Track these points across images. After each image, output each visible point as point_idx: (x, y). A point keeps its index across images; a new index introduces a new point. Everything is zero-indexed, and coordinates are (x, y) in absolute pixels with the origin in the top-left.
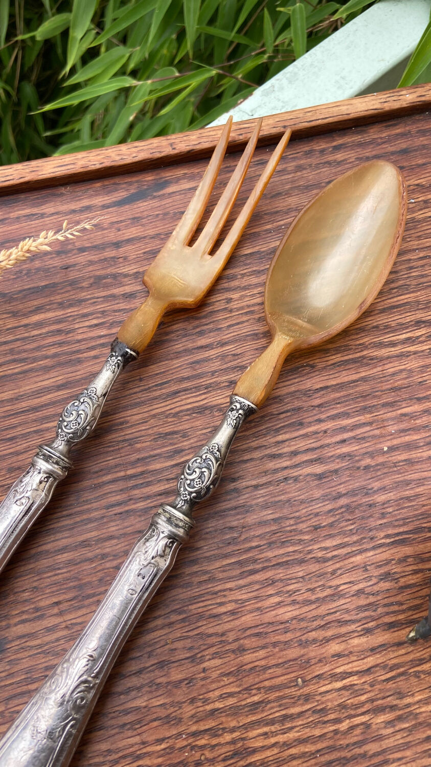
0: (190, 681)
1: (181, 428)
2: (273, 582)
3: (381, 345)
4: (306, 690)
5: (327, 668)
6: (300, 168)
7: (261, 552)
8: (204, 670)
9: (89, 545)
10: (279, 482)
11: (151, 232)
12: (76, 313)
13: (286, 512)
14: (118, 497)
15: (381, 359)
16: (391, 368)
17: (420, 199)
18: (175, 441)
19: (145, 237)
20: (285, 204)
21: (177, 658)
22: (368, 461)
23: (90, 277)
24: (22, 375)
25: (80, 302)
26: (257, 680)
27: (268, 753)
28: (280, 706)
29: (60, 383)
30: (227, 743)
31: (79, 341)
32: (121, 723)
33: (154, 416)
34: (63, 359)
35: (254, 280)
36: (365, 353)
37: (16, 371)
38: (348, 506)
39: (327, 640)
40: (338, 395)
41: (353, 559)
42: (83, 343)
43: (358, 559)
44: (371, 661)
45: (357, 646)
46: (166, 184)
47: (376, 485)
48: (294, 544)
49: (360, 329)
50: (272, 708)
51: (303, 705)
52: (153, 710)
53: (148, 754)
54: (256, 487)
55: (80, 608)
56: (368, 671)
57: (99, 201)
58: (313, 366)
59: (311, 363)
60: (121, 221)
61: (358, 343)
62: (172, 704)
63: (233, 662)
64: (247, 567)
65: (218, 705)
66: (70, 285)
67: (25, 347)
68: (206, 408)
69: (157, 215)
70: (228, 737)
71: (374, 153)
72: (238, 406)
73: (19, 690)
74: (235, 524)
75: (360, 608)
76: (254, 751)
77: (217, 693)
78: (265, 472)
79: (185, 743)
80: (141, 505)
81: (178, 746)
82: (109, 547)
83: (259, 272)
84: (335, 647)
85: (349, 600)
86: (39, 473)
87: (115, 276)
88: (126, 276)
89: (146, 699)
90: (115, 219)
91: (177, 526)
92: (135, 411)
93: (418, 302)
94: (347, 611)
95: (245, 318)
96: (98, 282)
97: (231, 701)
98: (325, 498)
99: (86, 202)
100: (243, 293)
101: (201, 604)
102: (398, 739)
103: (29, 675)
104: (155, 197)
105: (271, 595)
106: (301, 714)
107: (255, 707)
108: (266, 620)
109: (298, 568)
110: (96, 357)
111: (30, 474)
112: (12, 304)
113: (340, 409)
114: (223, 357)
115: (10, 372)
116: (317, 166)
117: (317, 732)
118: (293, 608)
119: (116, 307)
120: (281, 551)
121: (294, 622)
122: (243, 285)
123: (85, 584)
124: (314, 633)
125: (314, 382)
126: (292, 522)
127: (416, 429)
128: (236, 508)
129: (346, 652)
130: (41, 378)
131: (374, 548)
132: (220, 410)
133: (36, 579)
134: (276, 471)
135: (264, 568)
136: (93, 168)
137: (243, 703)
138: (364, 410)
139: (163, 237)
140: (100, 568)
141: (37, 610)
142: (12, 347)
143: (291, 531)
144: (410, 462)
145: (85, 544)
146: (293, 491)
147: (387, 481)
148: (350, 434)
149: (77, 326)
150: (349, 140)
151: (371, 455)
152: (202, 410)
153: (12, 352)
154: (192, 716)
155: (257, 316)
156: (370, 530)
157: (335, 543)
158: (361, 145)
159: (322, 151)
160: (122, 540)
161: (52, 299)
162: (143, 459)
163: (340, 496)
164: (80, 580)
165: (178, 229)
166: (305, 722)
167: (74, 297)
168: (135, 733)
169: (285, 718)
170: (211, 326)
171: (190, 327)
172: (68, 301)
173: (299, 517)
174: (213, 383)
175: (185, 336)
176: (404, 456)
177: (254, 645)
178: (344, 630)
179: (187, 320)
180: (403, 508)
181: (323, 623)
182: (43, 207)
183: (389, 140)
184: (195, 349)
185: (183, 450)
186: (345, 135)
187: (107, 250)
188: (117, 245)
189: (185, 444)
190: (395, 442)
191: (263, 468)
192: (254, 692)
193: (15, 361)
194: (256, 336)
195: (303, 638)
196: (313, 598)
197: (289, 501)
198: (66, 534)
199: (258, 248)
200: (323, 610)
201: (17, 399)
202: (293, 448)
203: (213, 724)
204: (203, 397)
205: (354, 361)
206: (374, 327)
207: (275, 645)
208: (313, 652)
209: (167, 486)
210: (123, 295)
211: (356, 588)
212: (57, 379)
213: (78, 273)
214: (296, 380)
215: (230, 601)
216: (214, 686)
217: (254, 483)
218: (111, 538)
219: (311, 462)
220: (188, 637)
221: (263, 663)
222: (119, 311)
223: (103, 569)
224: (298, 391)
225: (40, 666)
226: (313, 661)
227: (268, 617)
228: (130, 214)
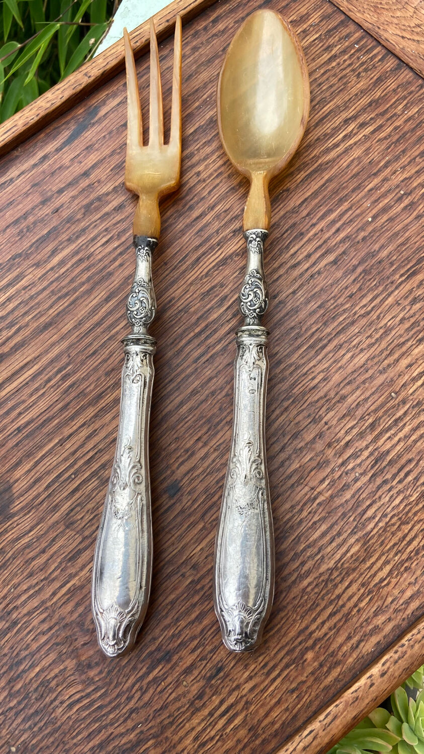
0: (320, 435)
1: (216, 282)
2: (341, 346)
3: (328, 150)
4: (400, 398)
5: (406, 377)
6: (195, 49)
7: (322, 331)
8: (326, 423)
9: (199, 392)
10: (308, 281)
11: (107, 152)
12: (85, 241)
13: (324, 297)
14: (199, 351)
15: (334, 160)
16: (344, 162)
17: (299, 32)
18: (218, 292)
19: (105, 158)
20: (200, 81)
21: (303, 426)
22: (362, 234)
23: (80, 209)
24: (73, 305)
25: (84, 230)
26: (365, 409)
27: (398, 448)
28: (389, 416)
29: (105, 297)
30: (368, 457)
31: (101, 260)
32: (289, 486)
33: (191, 284)
34: (96, 278)
35: (208, 150)
36: (320, 161)
37: (66, 304)
38: (364, 271)
39: (397, 360)
40: (317, 201)
41: (387, 302)
42: (105, 259)
43: (390, 300)
45: (419, 353)
46: (97, 109)
47: (376, 247)
48: (341, 315)
49: (307, 146)
50: (385, 420)
51: (403, 407)
52: (306, 465)
53: (320, 493)
54: (294, 293)
55: (217, 433)
57: (50, 147)
58: (288, 190)
59: (285, 188)
60: (78, 155)
61: (311, 157)
62: (317, 455)
63: (343, 408)
64: (317, 347)
65: (348, 438)
66: (68, 222)
67: (62, 285)
68: (227, 259)
69: (104, 137)
70: (366, 453)
71: (245, 12)
72: (254, 236)
73: (207, 506)
74: (293, 324)
75: (408, 330)
76: (388, 452)
77: (343, 432)
78: (295, 279)
79: (340, 473)
80: (219, 347)
81: (336, 477)
82: (212, 386)
83: (209, 141)
84: (404, 362)
85: (398, 329)
86: (137, 355)
87: (99, 199)
88: (107, 194)
89: (297, 462)
90: (72, 156)
91: (258, 336)
92: (175, 287)
93: (338, 107)
94: (401, 336)
95: (218, 181)
96: (88, 209)
97: (355, 431)
98: (346, 274)
99: (40, 154)
100: (206, 163)
101: (300, 386)
103: (208, 493)
104: (94, 124)
105: (344, 355)
106: (405, 414)
107: (372, 426)
108: (350, 371)
109: (353, 328)
110: (121, 265)
111: (131, 359)
112: (31, 259)
113: (323, 210)
114: (218, 217)
115: (61, 308)
116: (208, 41)
118: (363, 354)
119: (114, 221)
120: (336, 324)
121: (369, 362)
122: (202, 157)
123: (211, 417)
124: (386, 361)
125: (294, 201)
126: (332, 301)
127: (384, 195)
128: (287, 314)
129: (414, 361)
130: (89, 300)
131: (397, 288)
132: (238, 255)
133: (173, 433)
134: (302, 275)
135: (329, 341)
136: (32, 122)
137: (364, 428)
138: (341, 201)
139: (118, 151)
140: (215, 402)
141: (187, 451)
142: (51, 289)
143: (334, 308)
144: (391, 220)
145: (194, 392)
146: (321, 282)
147: (382, 241)
148: (340, 223)
149: (92, 250)
150: (221, 11)
151: (362, 229)
152: (224, 262)
153: (53, 292)
154: (335, 455)
155: (226, 175)
156: (388, 278)
157: (369, 299)
158: (232, 11)
159: (205, 30)
160: (220, 376)
161: (60, 239)
162: (201, 317)
163: (355, 268)
164: (205, 416)
165: (129, 137)
166: (411, 416)
167: (76, 229)
168: (303, 486)
169: (396, 421)
170: (196, 199)
171: (180, 207)
172: (74, 234)
173: (334, 297)
174: (221, 239)
175: (180, 216)
176: (385, 218)
177: (350, 390)
178: (404, 349)
179: (175, 203)
180: (403, 252)
181: (388, 352)
182: (8, 174)
184: (193, 221)
185: (226, 297)
186: (215, 9)
187: (81, 181)
188: (86, 174)
189: (226, 291)
190: (374, 212)
191: (291, 278)
192: (367, 418)
193: (60, 298)
194: (233, 190)
195: (381, 368)
196: (373, 340)
197: (322, 289)
198: (176, 394)
199: (197, 124)
200: (384, 344)
201: (80, 324)
202: (305, 254)
203: (352, 451)
204: (220, 252)
205: (315, 171)
206: (316, 140)
207: (364, 382)
208: (391, 373)
209: (230, 326)
210: (114, 209)
211: (398, 319)
212: (102, 294)
213: (68, 210)
214: (281, 206)
215: (318, 374)
216: (338, 429)
217: (291, 290)
218: (210, 379)
219: (323, 256)
220: (303, 410)
221: (362, 397)
222: (118, 222)
223: (218, 401)
224: (287, 213)
225: (212, 483)
226: (395, 378)
227: (350, 369)
228: (82, 146)
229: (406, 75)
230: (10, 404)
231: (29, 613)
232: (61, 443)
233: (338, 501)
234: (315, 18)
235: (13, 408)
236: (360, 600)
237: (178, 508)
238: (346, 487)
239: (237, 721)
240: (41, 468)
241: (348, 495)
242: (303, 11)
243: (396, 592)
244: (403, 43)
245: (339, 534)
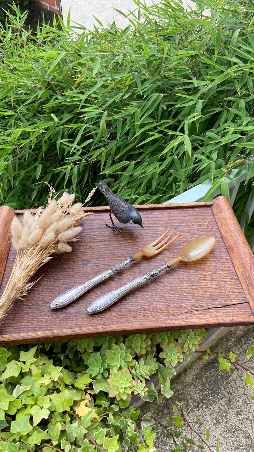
4: (175, 290)
5: (179, 288)
6: (181, 213)
39: (180, 284)
43: (187, 274)
44: (188, 287)
45: (185, 285)
46: (154, 212)
50: (169, 292)
51: (174, 292)
56: (187, 288)
65: (160, 290)
69: (152, 217)
70: (161, 295)
76: (166, 297)
79: (154, 295)
84: (181, 285)
102: (192, 298)
104: (151, 214)
107: (166, 291)
116: (184, 213)
117: (177, 295)
154: (155, 292)
158: (193, 211)
159: (186, 211)
183: (199, 210)
200: (180, 280)
203: (159, 293)
208: (177, 285)
216: (159, 288)
227: (169, 280)
228: (146, 217)
229: (221, 239)
230: (100, 249)
231: (78, 282)
232: (104, 260)
233: (149, 299)
234: (209, 220)
235: (100, 250)
236: (141, 316)
237: (118, 282)
238: (153, 298)
239: (102, 320)
240: (98, 262)
241: (152, 299)
242: (208, 218)
243: (149, 318)
244: (224, 233)
245: (145, 304)
